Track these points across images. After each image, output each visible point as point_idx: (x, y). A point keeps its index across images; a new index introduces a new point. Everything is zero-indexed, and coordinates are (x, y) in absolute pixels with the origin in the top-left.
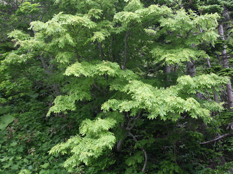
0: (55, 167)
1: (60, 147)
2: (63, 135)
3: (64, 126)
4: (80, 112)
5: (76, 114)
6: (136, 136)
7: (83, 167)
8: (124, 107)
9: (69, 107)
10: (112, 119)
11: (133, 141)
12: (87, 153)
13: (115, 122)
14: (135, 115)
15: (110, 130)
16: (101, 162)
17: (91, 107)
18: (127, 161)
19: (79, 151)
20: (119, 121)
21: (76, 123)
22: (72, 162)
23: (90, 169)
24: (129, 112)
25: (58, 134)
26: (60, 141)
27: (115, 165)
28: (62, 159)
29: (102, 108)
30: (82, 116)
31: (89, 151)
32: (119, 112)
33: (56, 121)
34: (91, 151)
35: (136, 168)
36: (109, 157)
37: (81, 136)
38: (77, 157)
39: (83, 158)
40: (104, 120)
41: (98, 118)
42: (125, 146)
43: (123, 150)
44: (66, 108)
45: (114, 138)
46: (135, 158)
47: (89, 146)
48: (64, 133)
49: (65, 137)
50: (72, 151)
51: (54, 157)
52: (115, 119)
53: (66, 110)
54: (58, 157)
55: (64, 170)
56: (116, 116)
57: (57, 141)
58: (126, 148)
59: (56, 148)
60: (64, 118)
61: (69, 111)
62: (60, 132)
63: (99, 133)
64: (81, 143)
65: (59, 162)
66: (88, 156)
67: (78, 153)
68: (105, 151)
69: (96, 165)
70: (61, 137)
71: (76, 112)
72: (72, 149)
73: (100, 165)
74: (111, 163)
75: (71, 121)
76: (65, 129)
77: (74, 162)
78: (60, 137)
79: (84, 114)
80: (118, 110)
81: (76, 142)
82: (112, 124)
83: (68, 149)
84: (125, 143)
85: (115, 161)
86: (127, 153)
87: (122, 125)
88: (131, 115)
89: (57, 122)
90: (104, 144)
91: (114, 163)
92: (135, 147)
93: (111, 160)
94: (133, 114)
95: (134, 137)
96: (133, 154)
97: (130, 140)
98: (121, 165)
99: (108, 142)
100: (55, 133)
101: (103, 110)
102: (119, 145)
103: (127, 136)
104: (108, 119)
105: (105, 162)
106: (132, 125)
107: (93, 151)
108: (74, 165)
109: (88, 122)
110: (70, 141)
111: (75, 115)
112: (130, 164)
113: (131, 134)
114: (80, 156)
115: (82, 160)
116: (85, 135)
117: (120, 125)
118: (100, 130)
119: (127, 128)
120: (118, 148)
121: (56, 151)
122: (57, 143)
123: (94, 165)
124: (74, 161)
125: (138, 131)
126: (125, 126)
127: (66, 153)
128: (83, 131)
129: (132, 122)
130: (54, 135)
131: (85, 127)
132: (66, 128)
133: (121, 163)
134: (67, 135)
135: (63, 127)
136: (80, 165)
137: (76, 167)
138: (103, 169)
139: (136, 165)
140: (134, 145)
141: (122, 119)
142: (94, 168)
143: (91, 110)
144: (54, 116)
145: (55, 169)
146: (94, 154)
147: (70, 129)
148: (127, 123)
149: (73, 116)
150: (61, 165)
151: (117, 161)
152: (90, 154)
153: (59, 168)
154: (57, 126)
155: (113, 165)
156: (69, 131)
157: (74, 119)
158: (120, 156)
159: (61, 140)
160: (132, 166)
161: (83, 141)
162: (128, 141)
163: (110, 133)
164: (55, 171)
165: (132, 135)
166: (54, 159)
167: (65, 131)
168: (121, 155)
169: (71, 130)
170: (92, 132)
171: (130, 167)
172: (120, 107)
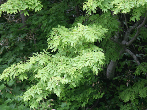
0: (7, 101)
1: (17, 69)
2: (21, 51)
3: (23, 36)
4: (49, 15)
5: (41, 18)
6: (137, 55)
7: (51, 102)
8: (120, 7)
9: (31, 5)
10: (101, 26)
11: (133, 63)
12: (60, 79)
13: (105, 30)
14: (138, 19)
15: (97, 43)
16: (81, 95)
17: (66, 7)
18: (121, 95)
19: (46, 75)
20: (112, 30)
21: (42, 32)
22: (37, 94)
23: (63, 105)
24: (129, 15)
25: (12, 49)
26: (15, 60)
27: (103, 100)
28: (19, 88)
29: (85, 7)
30: (51, 21)
31: (62, 76)
32: (112, 15)
33: (9, 29)
34: (65, 76)
35: (136, 105)
36: (94, 88)
37: (51, 53)
38: (44, 85)
39: (53, 86)
40: (87, 27)
41: (78, 24)
42: (120, 70)
43: (115, 77)
44: (27, 7)
45: (102, 55)
46: (135, 89)
47: (62, 67)
48: (22, 48)
49: (24, 54)
50: (36, 76)
51: (7, 86)
52: (104, 26)
53: (27, 9)
54: (13, 85)
55: (22, 106)
56: (106, 21)
57: (11, 60)
58: (120, 74)
59: (11, 70)
60: (22, 25)
61: (31, 12)
62: (15, 46)
63: (78, 47)
64: (50, 64)
65: (14, 93)
66: (61, 83)
67: (45, 79)
68: (87, 78)
69: (73, 99)
70: (18, 54)
71: (42, 15)
72: (36, 73)
73: (78, 99)
74: (96, 97)
75: (33, 28)
76: (23, 42)
77: (39, 93)
78: (15, 54)
79: (54, 18)
80: (111, 11)
81: (41, 63)
82: (100, 34)
83: (30, 73)
84: (119, 66)
85: (103, 94)
86: (123, 83)
87: (115, 37)
88: (133, 19)
89: (10, 31)
90: (86, 64)
91: (101, 97)
92: (137, 72)
93: (97, 93)
94: (136, 18)
95: (135, 57)
96: (131, 84)
97: (128, 62)
98: (113, 100)
99: (93, 61)
100: (7, 47)
101: (85, 10)
102: (110, 68)
103: (123, 55)
104: (94, 25)
105: (87, 95)
106: (132, 38)
107: (69, 76)
108: (40, 99)
109: (62, 30)
110: (32, 60)
111: (40, 20)
112: (126, 100)
113: (129, 52)
114: (49, 84)
115: (51, 90)
116: (57, 51)
117: (113, 36)
118: (81, 43)
119: (124, 42)
120: (107, 73)
121: (11, 75)
122: (12, 63)
123: (69, 99)
124: (39, 91)
125: (141, 47)
126: (121, 39)
127: (26, 78)
128: (54, 44)
129: (132, 33)
130: (5, 51)
131: (56, 37)
132: (25, 40)
133: (113, 97)
134: (27, 51)
135: (20, 39)
136: (48, 98)
137: (41, 101)
138: (84, 105)
139: (137, 101)
140: (134, 70)
141: (117, 27)
142: (69, 104)
143: (65, 12)
144: (6, 21)
145: (8, 104)
146: (70, 81)
147: (31, 42)
148: (124, 34)
149: (36, 20)
150: (17, 98)
151: (106, 93)
152: (65, 81)
153: (14, 102)
154: (11, 36)
155: (100, 100)
156: (29, 46)
157: (38, 27)
158: (111, 87)
159: (18, 60)
160: (129, 102)
161: (54, 60)
162: (124, 63)
163: (97, 48)
164: (8, 107)
165: (132, 53)
166: (7, 89)
167: (24, 45)
168: (112, 85)
169: (33, 43)
170: (68, 46)
171: (126, 103)
172: (114, 5)
